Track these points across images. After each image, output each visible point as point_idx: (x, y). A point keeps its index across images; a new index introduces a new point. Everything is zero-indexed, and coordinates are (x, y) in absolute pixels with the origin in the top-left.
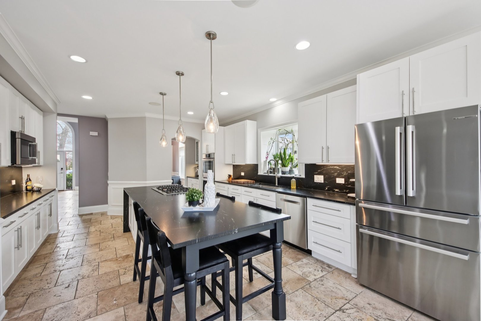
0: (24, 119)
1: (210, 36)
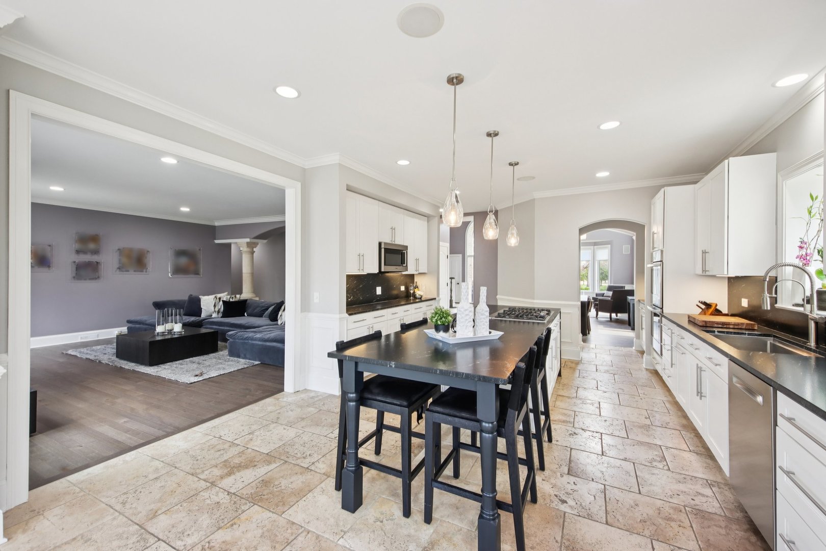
0: (394, 229)
1: (455, 81)
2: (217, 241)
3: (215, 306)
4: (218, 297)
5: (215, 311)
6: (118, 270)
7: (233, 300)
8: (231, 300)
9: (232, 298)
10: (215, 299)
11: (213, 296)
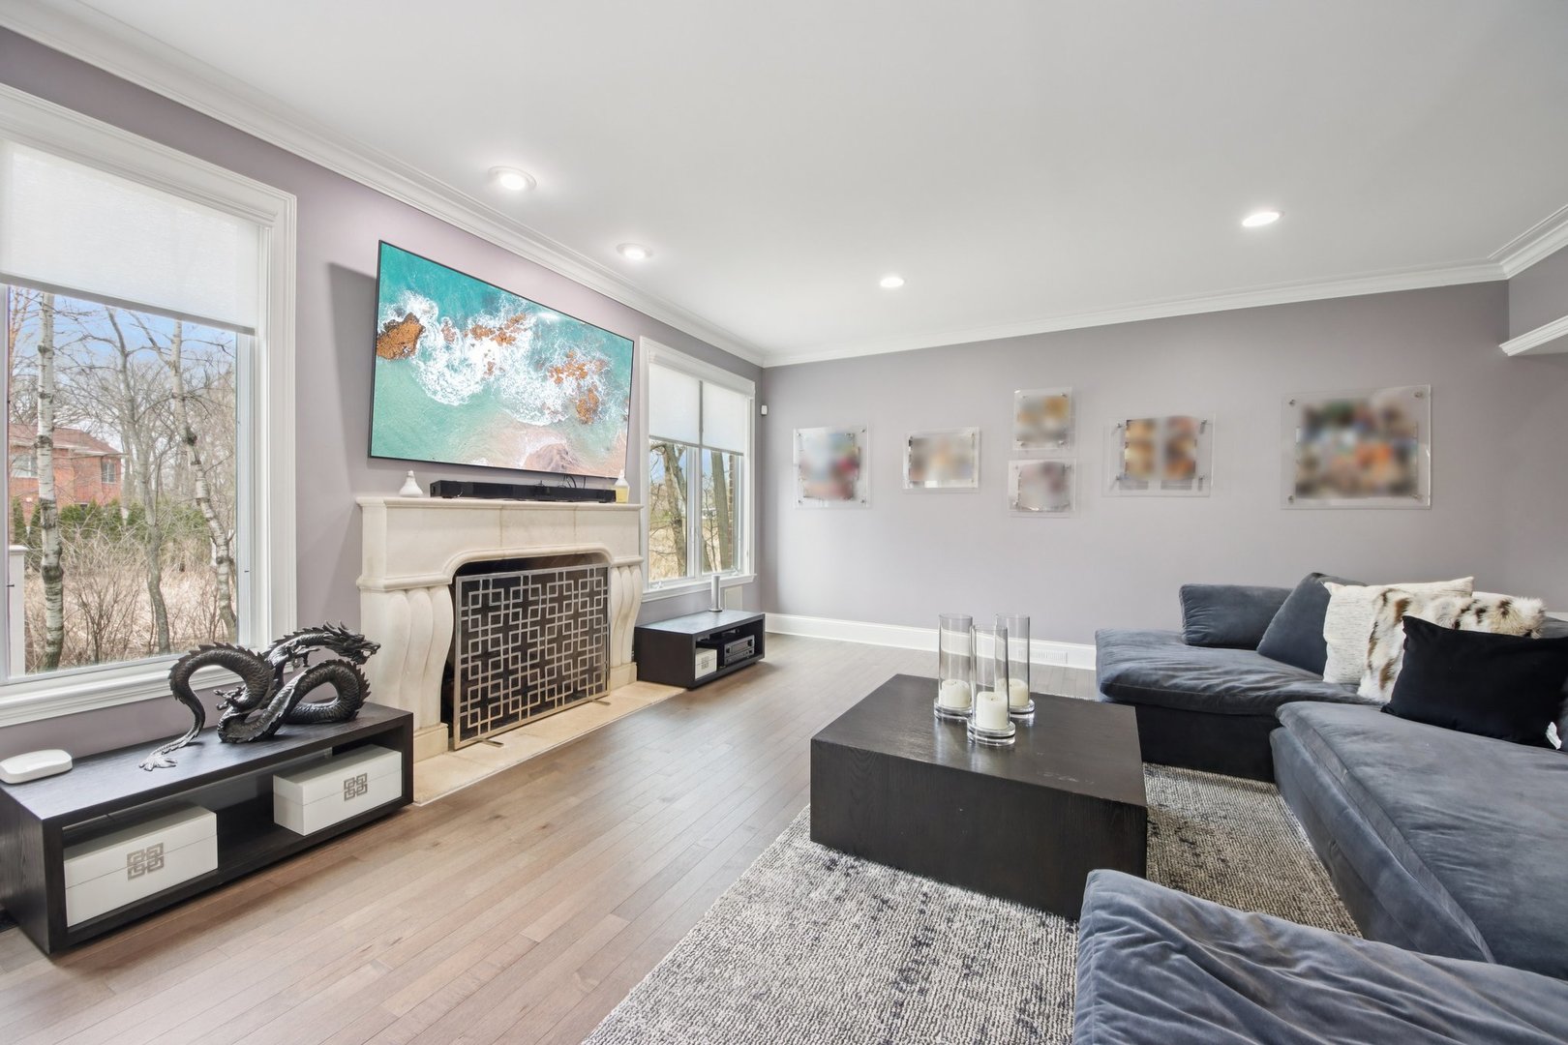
2: (1512, 347)
3: (1373, 640)
4: (1394, 598)
5: (1370, 666)
6: (1118, 483)
7: (1486, 627)
8: (1469, 623)
9: (1480, 612)
10: (1381, 602)
11: (1374, 591)
